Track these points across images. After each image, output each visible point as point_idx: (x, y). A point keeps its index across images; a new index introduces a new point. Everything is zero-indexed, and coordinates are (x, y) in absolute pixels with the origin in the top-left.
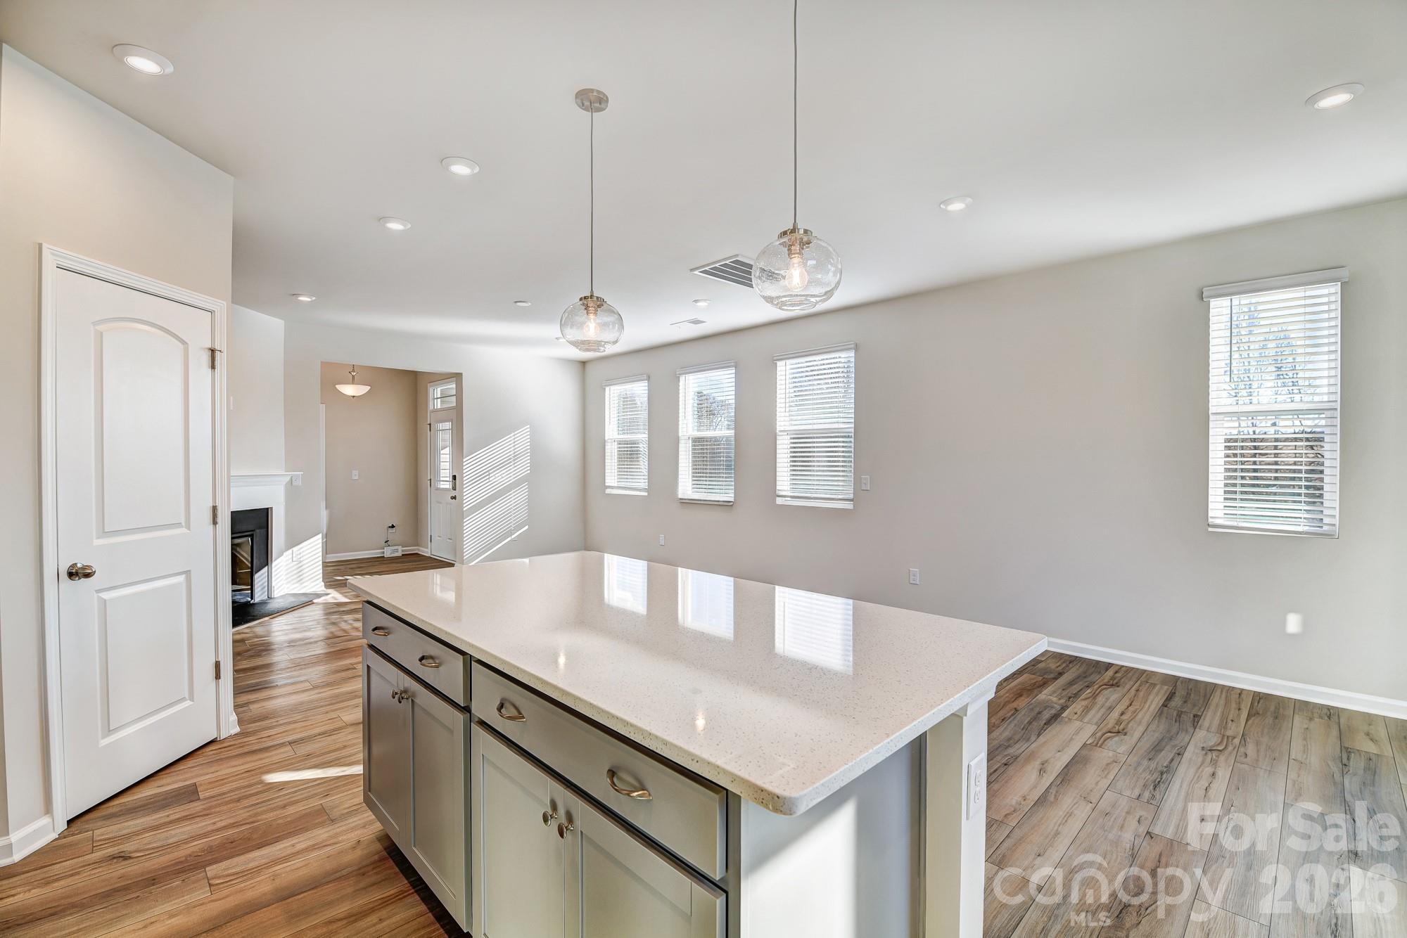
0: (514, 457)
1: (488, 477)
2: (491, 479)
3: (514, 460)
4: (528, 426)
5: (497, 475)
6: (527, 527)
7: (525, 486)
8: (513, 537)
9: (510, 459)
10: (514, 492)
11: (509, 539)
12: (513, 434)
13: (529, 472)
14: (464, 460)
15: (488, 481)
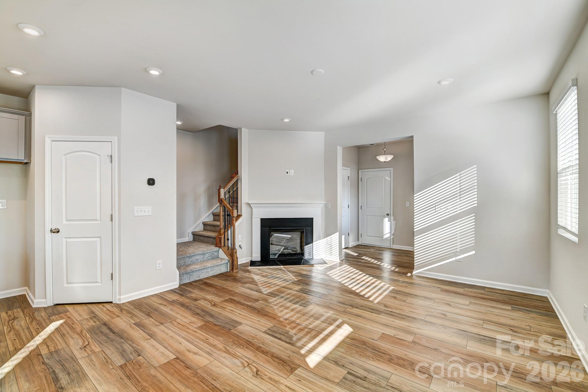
0: (460, 192)
1: (434, 208)
2: (436, 210)
3: (460, 195)
4: (476, 166)
5: (442, 208)
6: (474, 252)
7: (472, 217)
8: (458, 258)
9: (457, 194)
10: (460, 221)
11: (454, 259)
12: (459, 174)
13: (476, 205)
14: (415, 196)
15: (434, 211)
